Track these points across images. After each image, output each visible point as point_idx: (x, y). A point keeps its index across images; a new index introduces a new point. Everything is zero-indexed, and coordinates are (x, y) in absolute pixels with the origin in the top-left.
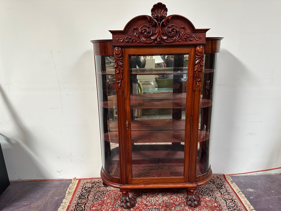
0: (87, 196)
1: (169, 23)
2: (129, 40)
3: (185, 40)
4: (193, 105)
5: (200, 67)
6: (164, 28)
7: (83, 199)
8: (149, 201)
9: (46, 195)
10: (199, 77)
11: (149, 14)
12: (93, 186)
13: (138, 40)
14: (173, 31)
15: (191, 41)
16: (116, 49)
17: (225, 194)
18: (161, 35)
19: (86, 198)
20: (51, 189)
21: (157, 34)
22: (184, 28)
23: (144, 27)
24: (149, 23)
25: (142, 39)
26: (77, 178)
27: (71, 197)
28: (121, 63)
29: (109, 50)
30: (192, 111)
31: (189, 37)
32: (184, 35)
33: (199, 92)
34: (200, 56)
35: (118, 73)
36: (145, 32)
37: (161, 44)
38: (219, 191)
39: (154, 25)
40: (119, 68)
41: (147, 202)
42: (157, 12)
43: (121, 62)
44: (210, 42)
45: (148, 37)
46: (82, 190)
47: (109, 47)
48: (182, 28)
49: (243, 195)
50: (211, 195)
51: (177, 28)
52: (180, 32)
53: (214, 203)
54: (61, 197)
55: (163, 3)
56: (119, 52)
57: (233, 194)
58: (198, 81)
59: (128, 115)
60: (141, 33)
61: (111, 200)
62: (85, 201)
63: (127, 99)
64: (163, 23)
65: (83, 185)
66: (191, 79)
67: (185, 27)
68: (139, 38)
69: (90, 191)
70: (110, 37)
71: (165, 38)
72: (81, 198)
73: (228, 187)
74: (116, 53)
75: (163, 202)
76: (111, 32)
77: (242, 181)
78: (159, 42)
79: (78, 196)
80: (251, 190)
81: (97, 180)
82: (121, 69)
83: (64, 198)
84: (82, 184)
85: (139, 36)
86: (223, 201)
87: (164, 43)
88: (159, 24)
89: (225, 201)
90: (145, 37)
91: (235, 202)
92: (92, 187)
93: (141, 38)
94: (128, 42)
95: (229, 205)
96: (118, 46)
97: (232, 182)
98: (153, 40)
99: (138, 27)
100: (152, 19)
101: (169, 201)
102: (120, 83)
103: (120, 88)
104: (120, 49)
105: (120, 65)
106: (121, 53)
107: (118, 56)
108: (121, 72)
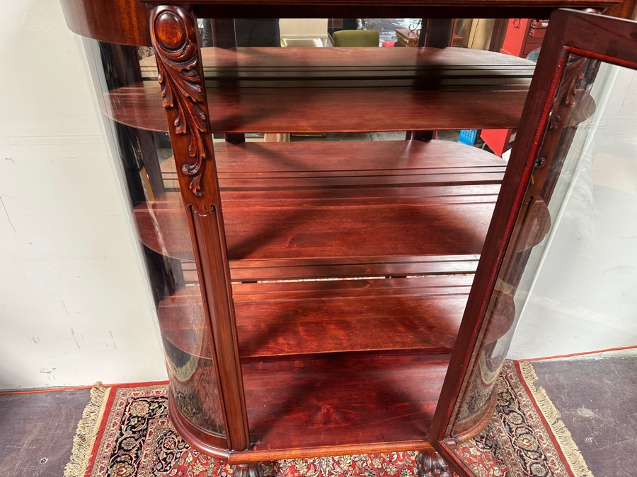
0: (134, 451)
7: (124, 462)
8: (313, 463)
9: (14, 450)
12: (153, 410)
17: (519, 431)
19: (131, 459)
20: (28, 426)
26: (105, 383)
27: (88, 454)
28: (194, 88)
29: (125, 16)
35: (182, 135)
38: (504, 422)
40: (185, 110)
41: (309, 468)
43: (193, 83)
46: (121, 429)
49: (568, 434)
50: (482, 437)
53: (492, 466)
54: (60, 454)
56: (180, 35)
57: (541, 431)
61: (206, 464)
62: (130, 470)
65: (123, 410)
69: (143, 433)
72: (119, 459)
73: (526, 406)
74: (162, 36)
75: (354, 468)
77: (562, 379)
79: (108, 452)
80: (587, 413)
81: (163, 391)
82: (195, 114)
83: (69, 460)
84: (121, 405)
86: (514, 456)
89: (522, 457)
91: (546, 459)
92: (151, 415)
95: (532, 473)
97: (537, 384)
101: (369, 462)
102: (196, 175)
103: (200, 194)
104: (181, 14)
105: (187, 95)
106: (190, 38)
107: (172, 56)
108: (200, 130)
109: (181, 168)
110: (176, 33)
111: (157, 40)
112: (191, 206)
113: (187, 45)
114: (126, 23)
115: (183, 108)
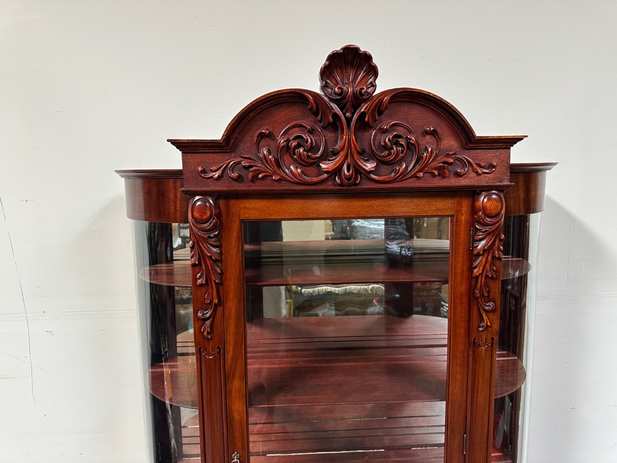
1: (383, 116)
2: (244, 173)
3: (439, 174)
4: (470, 391)
5: (492, 264)
6: (366, 134)
10: (488, 296)
11: (313, 85)
13: (275, 173)
14: (397, 144)
15: (458, 175)
16: (198, 203)
18: (356, 156)
21: (342, 153)
22: (434, 133)
23: (297, 129)
24: (312, 118)
25: (289, 169)
28: (215, 250)
29: (172, 204)
30: (469, 414)
31: (452, 163)
32: (437, 156)
33: (490, 349)
34: (494, 228)
35: (201, 285)
36: (299, 146)
37: (356, 185)
39: (329, 124)
40: (207, 266)
42: (342, 81)
43: (214, 246)
44: (521, 179)
45: (312, 164)
47: (172, 196)
48: (427, 133)
51: (410, 132)
52: (422, 147)
55: (362, 49)
56: (208, 214)
58: (487, 311)
59: (237, 435)
60: (287, 149)
63: (237, 375)
64: (363, 115)
66: (462, 303)
67: (439, 131)
68: (279, 166)
70: (173, 161)
71: (370, 166)
74: (196, 215)
76: (178, 144)
78: (349, 179)
82: (213, 269)
85: (277, 161)
87: (364, 181)
88: (349, 120)
90: (301, 162)
93: (284, 168)
94: (239, 179)
96: (204, 194)
98: (327, 172)
99: (274, 128)
100: (325, 102)
102: (208, 319)
103: (209, 337)
104: (211, 201)
105: (209, 254)
106: (215, 215)
107: (201, 228)
108: (215, 281)
109: (197, 313)
110: (206, 213)
111: (193, 218)
112: (200, 348)
113: (213, 220)
114: (172, 209)
115: (205, 264)
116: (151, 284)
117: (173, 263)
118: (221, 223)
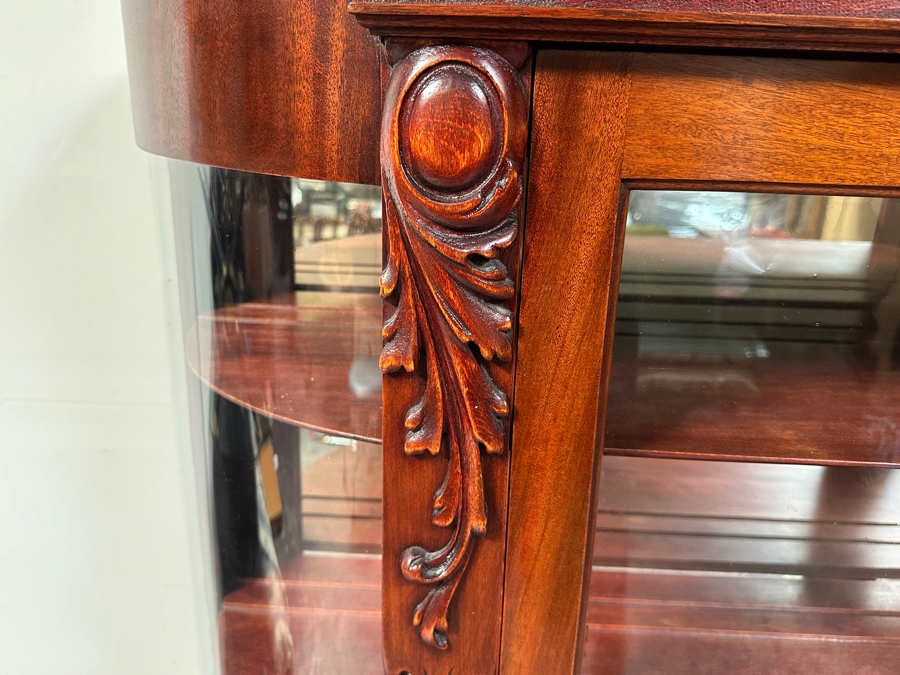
16: (431, 90)
29: (305, 88)
35: (423, 456)
43: (492, 300)
56: (481, 144)
74: (424, 146)
82: (479, 396)
96: (465, 36)
102: (441, 583)
103: (443, 643)
104: (495, 76)
105: (467, 335)
106: (513, 153)
107: (442, 213)
108: (481, 447)
109: (399, 560)
110: (472, 138)
111: (402, 159)
113: (500, 175)
114: (304, 109)
115: (443, 375)
116: (219, 402)
117: (292, 301)
118: (531, 190)
